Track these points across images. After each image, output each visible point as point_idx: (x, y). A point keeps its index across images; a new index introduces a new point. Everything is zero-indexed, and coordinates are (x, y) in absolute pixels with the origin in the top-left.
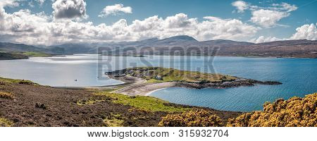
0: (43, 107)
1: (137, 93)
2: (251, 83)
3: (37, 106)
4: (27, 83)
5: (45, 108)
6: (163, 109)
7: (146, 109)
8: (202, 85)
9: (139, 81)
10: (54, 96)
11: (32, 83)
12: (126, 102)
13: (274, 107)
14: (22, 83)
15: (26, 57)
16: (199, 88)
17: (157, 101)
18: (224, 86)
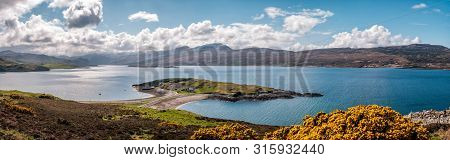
0: (65, 123)
2: (290, 95)
3: (59, 122)
5: (68, 124)
6: (195, 122)
7: (177, 123)
8: (237, 97)
9: (170, 94)
10: (78, 111)
12: (155, 117)
13: (315, 121)
14: (42, 97)
15: (47, 69)
16: (234, 101)
17: (189, 115)
18: (260, 99)
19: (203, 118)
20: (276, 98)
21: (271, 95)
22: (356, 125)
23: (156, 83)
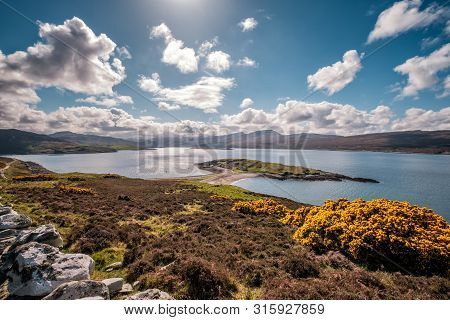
0: (126, 199)
1: (224, 182)
2: (338, 178)
3: (120, 198)
4: (113, 177)
5: (128, 200)
6: (243, 196)
7: (227, 197)
8: (285, 176)
9: (226, 172)
10: (142, 187)
11: (118, 177)
12: (210, 190)
14: (107, 177)
16: (282, 179)
17: (239, 190)
18: (307, 179)
19: (251, 193)
20: (324, 179)
21: (318, 176)
22: (367, 219)
23: (215, 162)
